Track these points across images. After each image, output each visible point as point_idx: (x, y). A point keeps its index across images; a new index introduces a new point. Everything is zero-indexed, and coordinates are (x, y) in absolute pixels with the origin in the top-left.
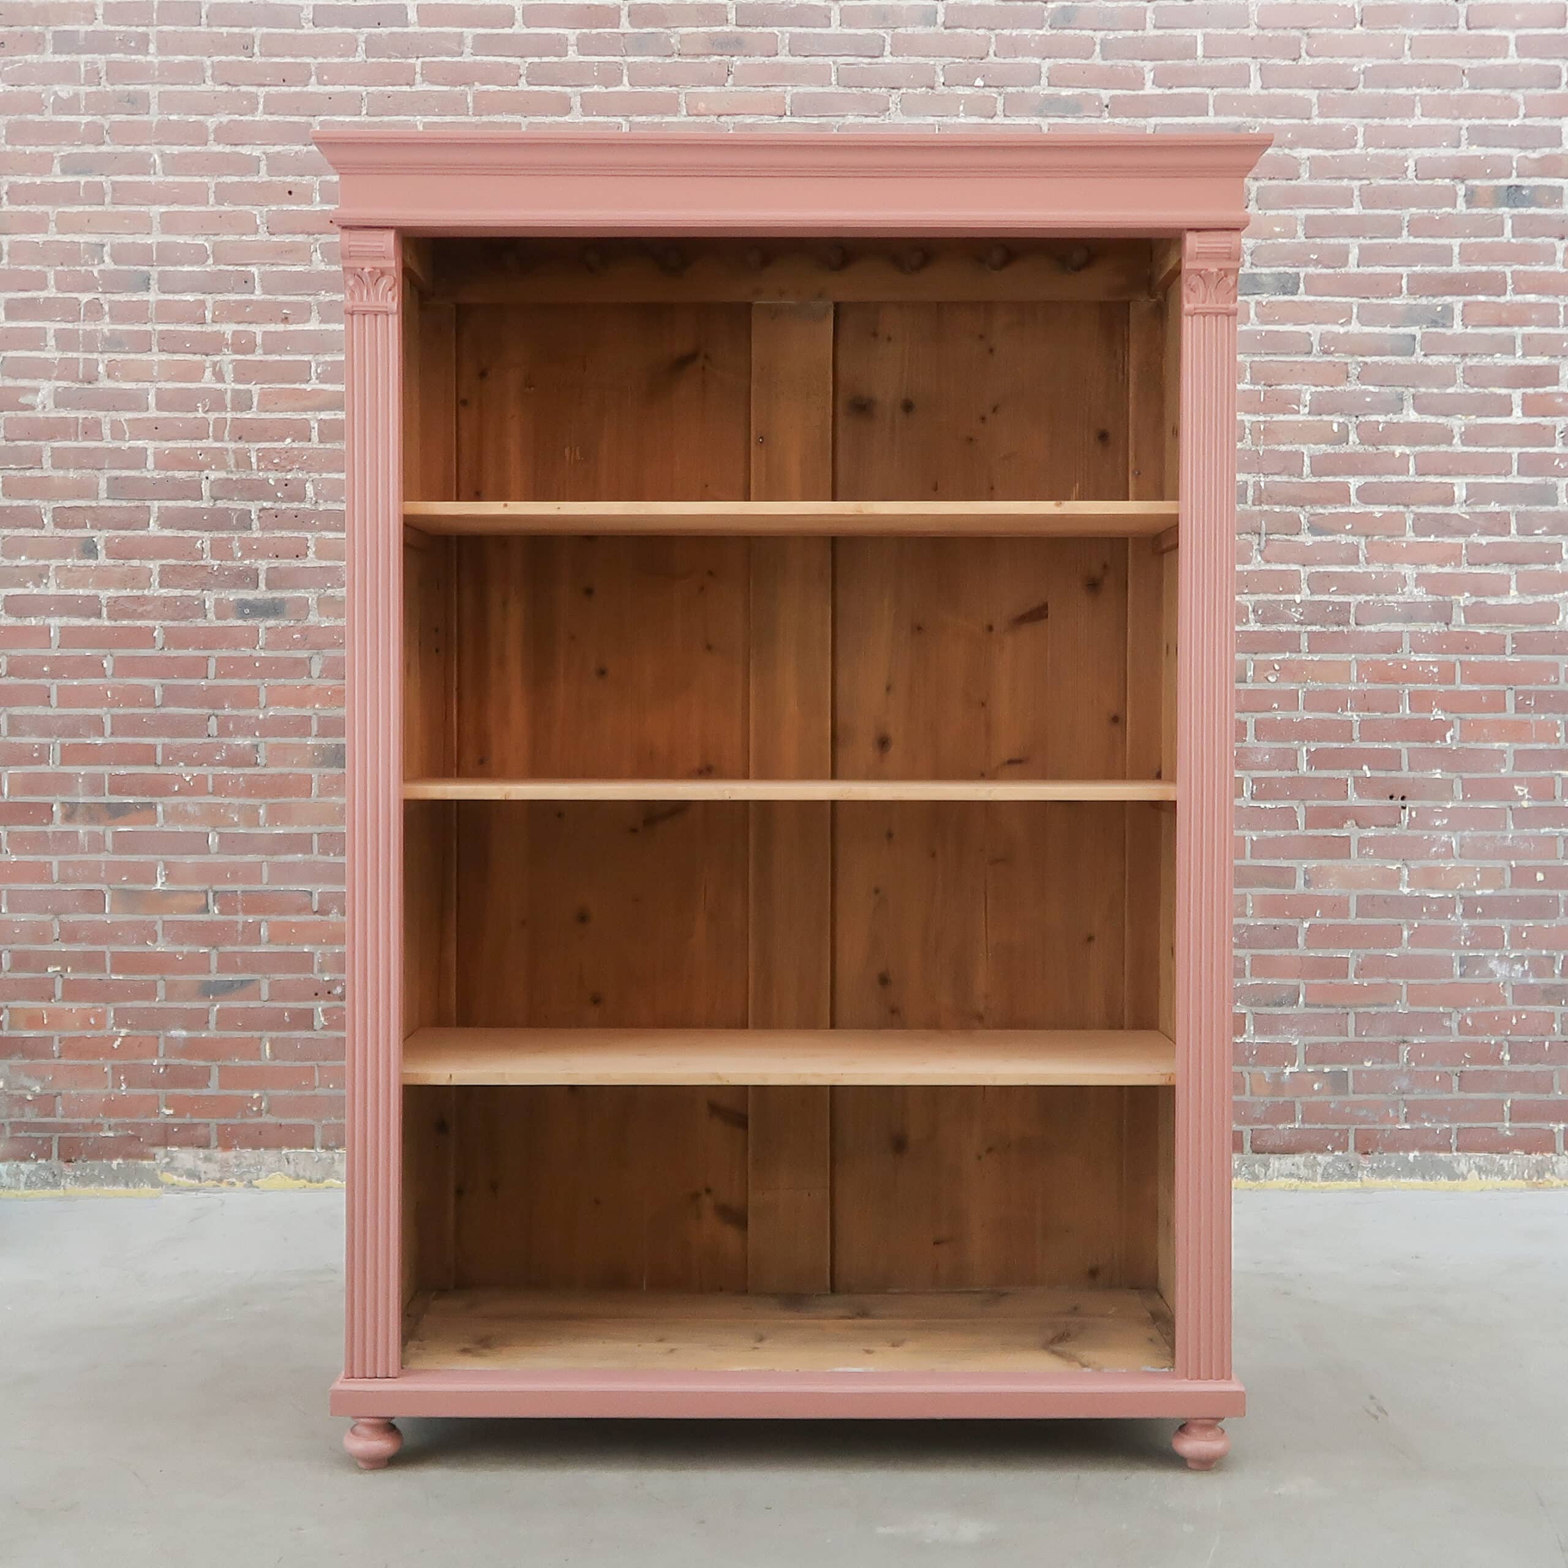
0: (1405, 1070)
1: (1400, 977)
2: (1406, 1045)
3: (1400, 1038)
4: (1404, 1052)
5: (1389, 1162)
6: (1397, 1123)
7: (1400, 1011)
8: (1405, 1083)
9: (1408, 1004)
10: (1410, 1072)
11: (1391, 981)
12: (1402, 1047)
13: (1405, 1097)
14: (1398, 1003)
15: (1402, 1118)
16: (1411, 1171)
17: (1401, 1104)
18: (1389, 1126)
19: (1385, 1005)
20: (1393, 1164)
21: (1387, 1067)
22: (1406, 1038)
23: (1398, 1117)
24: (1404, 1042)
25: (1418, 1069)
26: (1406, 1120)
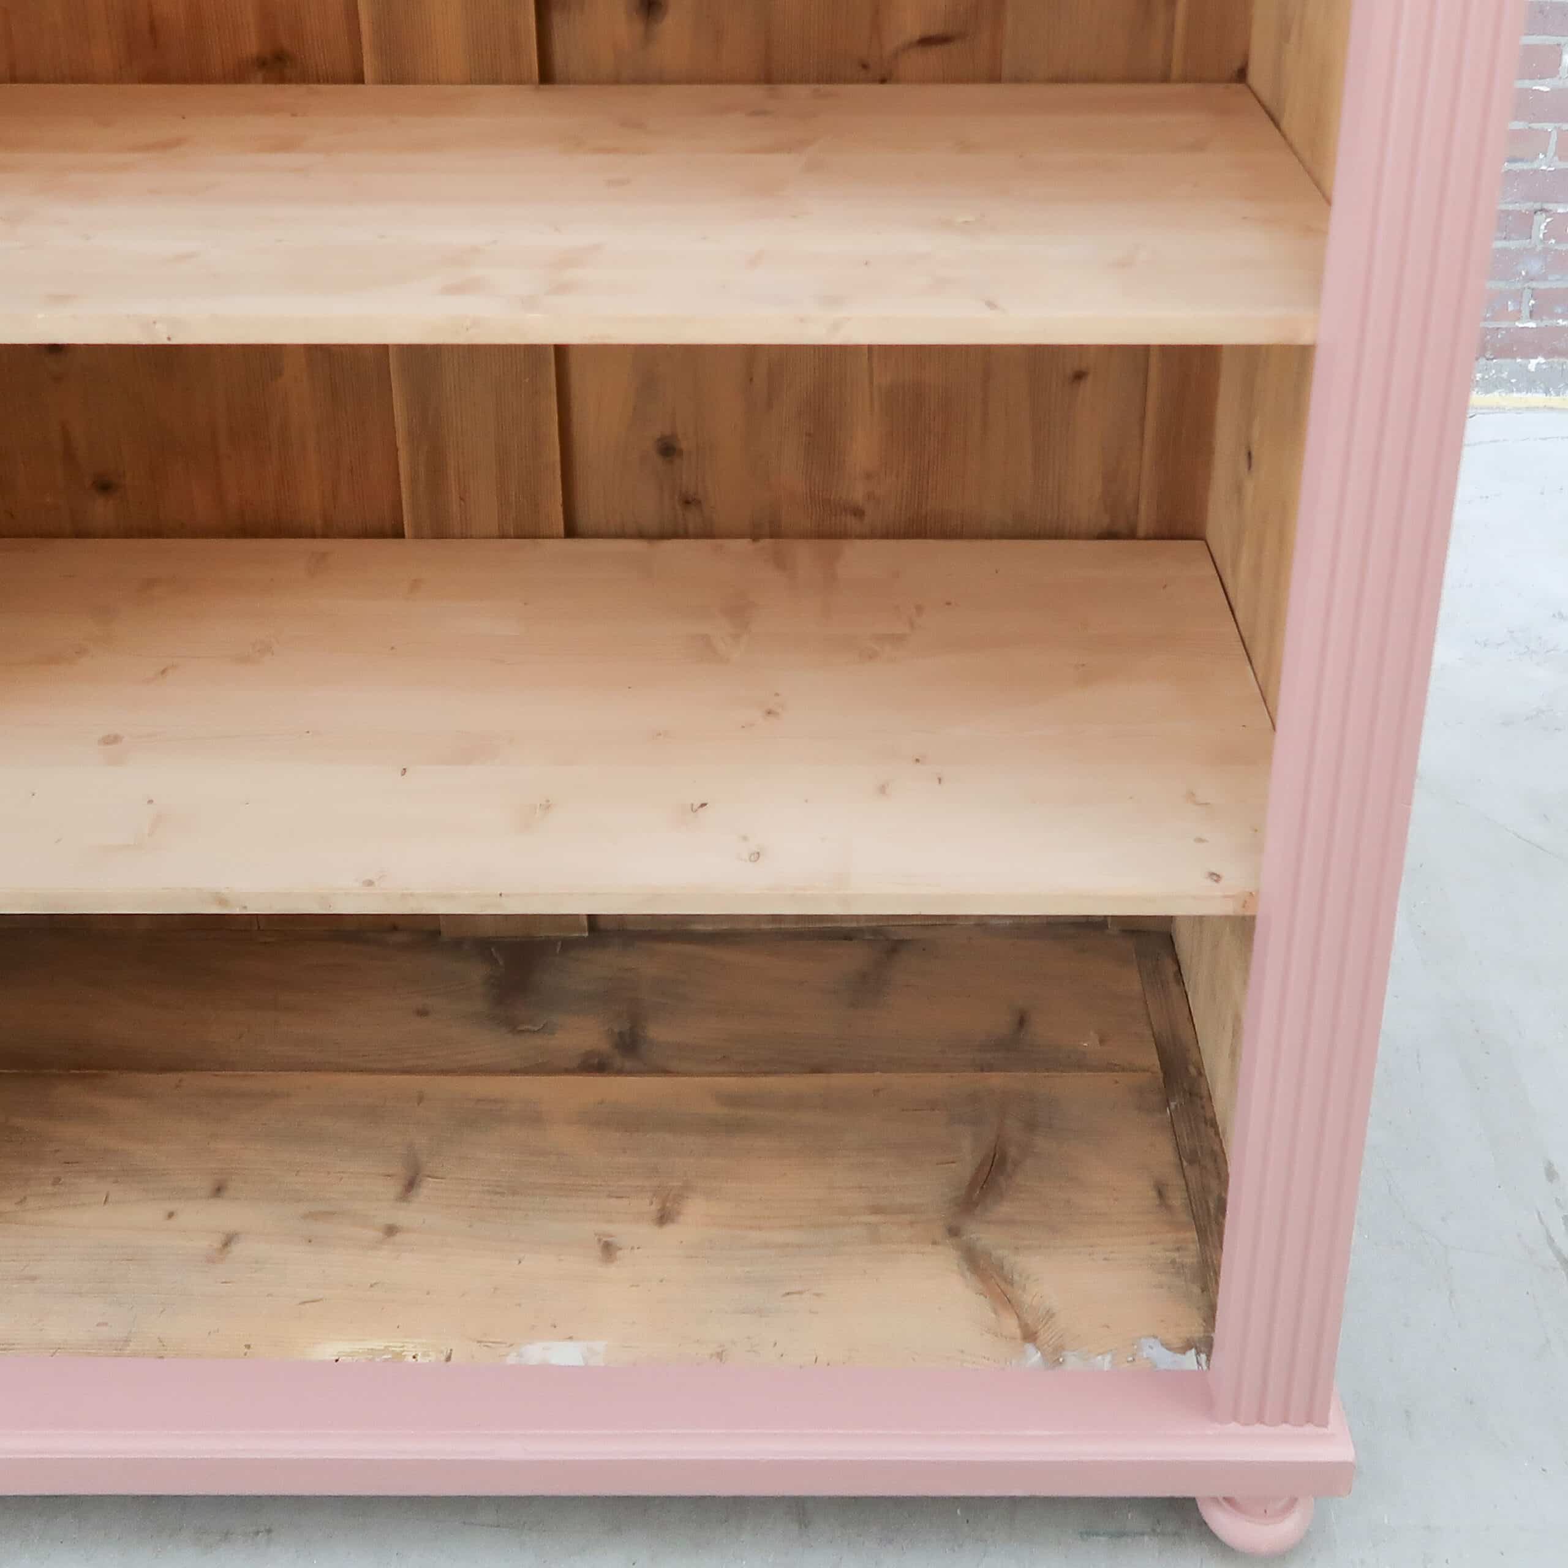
0: (1539, 248)
1: (1551, 121)
2: (1544, 215)
3: (1537, 206)
4: (1541, 224)
5: (1500, 371)
6: (1518, 319)
7: (1543, 168)
8: (1536, 266)
9: (1556, 158)
10: (1546, 251)
11: (1535, 126)
12: (1539, 217)
13: (1534, 284)
14: (1541, 156)
15: (1526, 312)
16: (1529, 383)
17: (1527, 293)
18: (1504, 325)
19: (1522, 160)
20: (1505, 375)
21: (1513, 245)
22: (1546, 206)
23: (1520, 311)
24: (1542, 210)
25: (1559, 247)
26: (1532, 315)
